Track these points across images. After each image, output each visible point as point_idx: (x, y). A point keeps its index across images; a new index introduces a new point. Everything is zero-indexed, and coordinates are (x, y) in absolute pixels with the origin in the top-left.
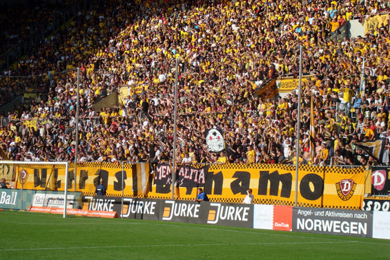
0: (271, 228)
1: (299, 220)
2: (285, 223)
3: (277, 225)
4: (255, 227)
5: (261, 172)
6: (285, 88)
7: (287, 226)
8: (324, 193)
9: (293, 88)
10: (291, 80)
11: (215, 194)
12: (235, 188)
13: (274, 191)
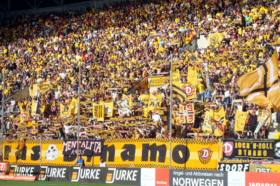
1: (174, 178)
2: (164, 181)
3: (159, 183)
4: (142, 185)
5: (143, 144)
6: (154, 84)
7: (166, 183)
8: (190, 158)
9: (160, 84)
10: (159, 78)
11: (109, 161)
12: (124, 156)
13: (153, 158)
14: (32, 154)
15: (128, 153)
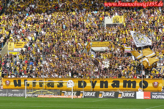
0: (143, 98)
1: (153, 96)
2: (148, 97)
3: (145, 97)
4: (137, 98)
6: (94, 46)
7: (149, 97)
8: (148, 86)
9: (98, 46)
10: (97, 43)
11: (105, 88)
12: (113, 85)
13: (129, 86)
14: (57, 85)
15: (115, 84)
